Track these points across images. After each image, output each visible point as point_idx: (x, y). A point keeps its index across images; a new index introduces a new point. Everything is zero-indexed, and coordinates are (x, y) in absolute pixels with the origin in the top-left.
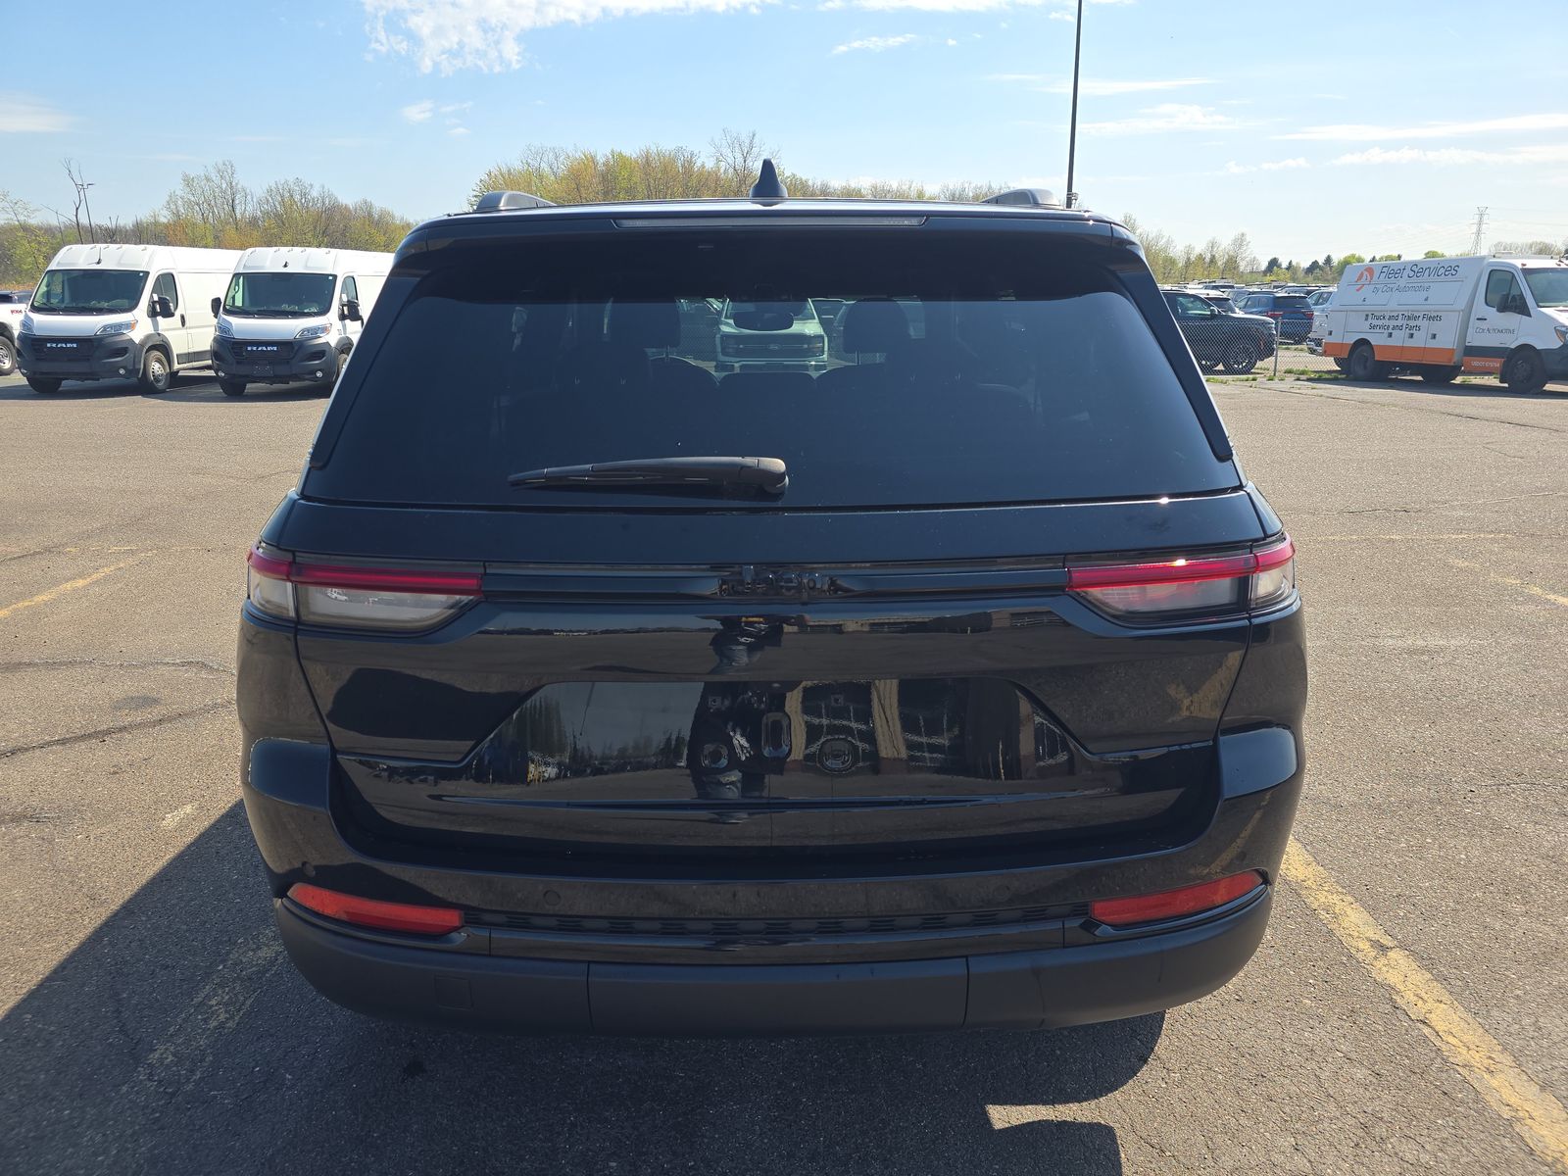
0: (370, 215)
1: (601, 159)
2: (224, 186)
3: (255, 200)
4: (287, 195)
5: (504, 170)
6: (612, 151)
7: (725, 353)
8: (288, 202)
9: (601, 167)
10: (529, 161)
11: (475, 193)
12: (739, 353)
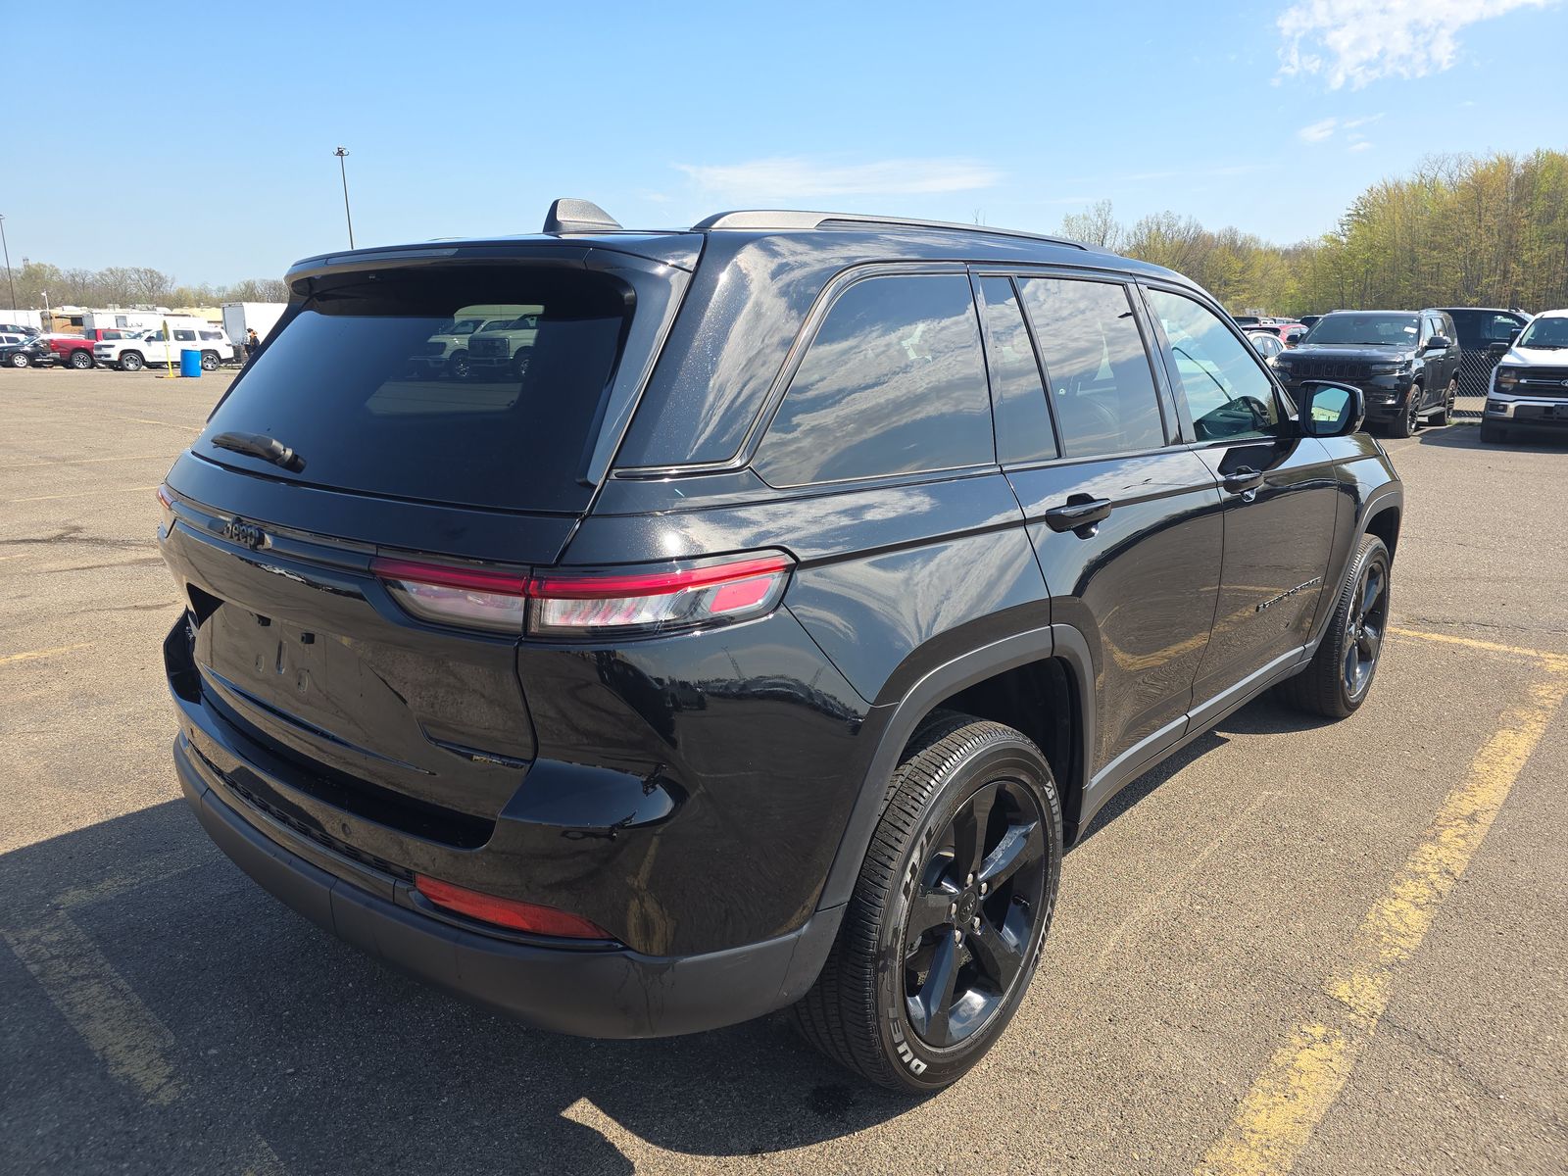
0: (1233, 242)
1: (1520, 161)
2: (1099, 223)
3: (1125, 234)
4: (1155, 227)
5: (1391, 184)
6: (1538, 151)
7: (1498, 389)
8: (1155, 235)
9: (1519, 171)
10: (1424, 172)
11: (1349, 212)
12: (1518, 390)
